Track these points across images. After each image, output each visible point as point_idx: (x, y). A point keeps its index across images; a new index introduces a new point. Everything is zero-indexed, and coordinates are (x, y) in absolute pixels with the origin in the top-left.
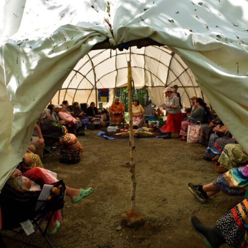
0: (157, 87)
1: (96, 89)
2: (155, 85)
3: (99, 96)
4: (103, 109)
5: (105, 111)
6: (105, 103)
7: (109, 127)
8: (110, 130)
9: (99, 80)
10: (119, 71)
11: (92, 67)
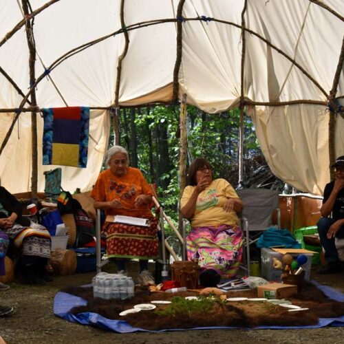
0: (291, 103)
1: (34, 109)
2: (285, 98)
3: (45, 140)
4: (63, 197)
5: (71, 205)
6: (72, 170)
7: (101, 277)
8: (107, 290)
9: (47, 72)
10: (132, 34)
11: (20, 16)
